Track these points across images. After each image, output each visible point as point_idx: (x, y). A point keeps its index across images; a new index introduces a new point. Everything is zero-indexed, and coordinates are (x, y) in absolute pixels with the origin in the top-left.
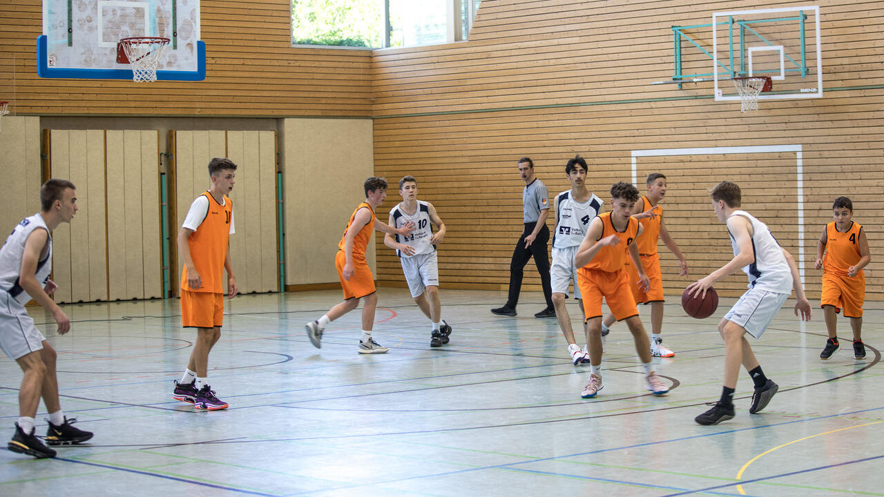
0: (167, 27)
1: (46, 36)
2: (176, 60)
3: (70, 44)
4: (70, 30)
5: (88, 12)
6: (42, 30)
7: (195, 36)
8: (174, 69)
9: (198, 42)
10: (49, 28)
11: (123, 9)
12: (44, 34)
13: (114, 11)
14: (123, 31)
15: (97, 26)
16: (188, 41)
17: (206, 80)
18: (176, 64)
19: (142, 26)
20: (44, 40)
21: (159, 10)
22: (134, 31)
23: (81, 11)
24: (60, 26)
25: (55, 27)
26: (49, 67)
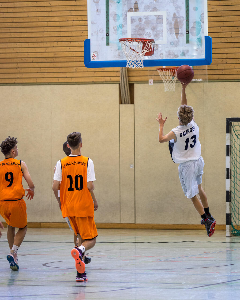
0: (181, 27)
1: (90, 40)
2: (188, 51)
3: (108, 44)
4: (108, 35)
5: (121, 21)
7: (204, 33)
8: (186, 58)
9: (206, 36)
10: (92, 34)
11: (147, 17)
12: (88, 38)
13: (140, 19)
14: (147, 33)
15: (127, 30)
16: (198, 37)
18: (188, 54)
19: (161, 28)
20: (87, 43)
21: (175, 17)
22: (155, 32)
23: (115, 21)
24: (100, 32)
25: (96, 33)
26: (92, 60)
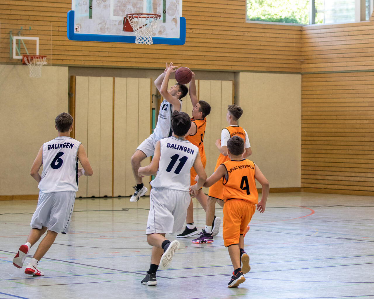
0: (159, 6)
1: (74, 11)
2: (165, 30)
3: (91, 17)
4: (91, 7)
6: (71, 6)
7: (178, 14)
8: (163, 36)
9: (181, 18)
10: (76, 5)
12: (72, 10)
14: (128, 9)
15: (110, 5)
16: (174, 17)
17: (186, 44)
18: (165, 33)
19: (142, 5)
20: (72, 14)
22: (136, 9)
24: (84, 4)
25: (80, 5)
26: (75, 32)
